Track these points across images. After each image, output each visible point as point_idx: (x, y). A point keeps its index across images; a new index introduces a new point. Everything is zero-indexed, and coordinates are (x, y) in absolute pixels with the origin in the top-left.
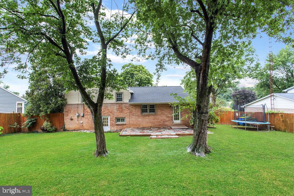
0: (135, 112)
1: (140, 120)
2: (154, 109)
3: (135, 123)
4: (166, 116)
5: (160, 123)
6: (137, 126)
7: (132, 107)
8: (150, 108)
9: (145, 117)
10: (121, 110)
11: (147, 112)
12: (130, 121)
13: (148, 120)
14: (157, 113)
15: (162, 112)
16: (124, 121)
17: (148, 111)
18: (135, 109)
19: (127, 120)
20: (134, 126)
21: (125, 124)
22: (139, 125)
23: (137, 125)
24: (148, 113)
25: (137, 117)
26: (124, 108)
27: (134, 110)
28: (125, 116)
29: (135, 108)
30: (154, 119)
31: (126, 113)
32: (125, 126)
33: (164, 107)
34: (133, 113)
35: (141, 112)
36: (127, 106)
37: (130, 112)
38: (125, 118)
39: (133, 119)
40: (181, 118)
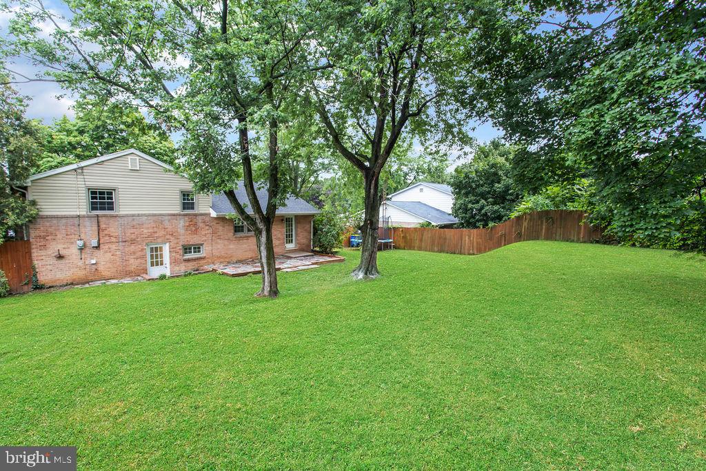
0: (222, 233)
1: (232, 246)
3: (223, 253)
7: (217, 222)
9: (241, 241)
10: (194, 229)
11: (243, 231)
12: (213, 251)
13: (246, 246)
16: (199, 251)
17: (246, 229)
18: (223, 227)
19: (207, 248)
21: (203, 258)
22: (230, 257)
23: (226, 258)
24: (245, 233)
25: (226, 242)
26: (201, 225)
27: (221, 228)
28: (202, 241)
29: (222, 223)
31: (206, 235)
32: (202, 262)
34: (219, 234)
35: (233, 231)
36: (207, 219)
37: (213, 233)
38: (202, 245)
39: (219, 247)
40: (296, 239)
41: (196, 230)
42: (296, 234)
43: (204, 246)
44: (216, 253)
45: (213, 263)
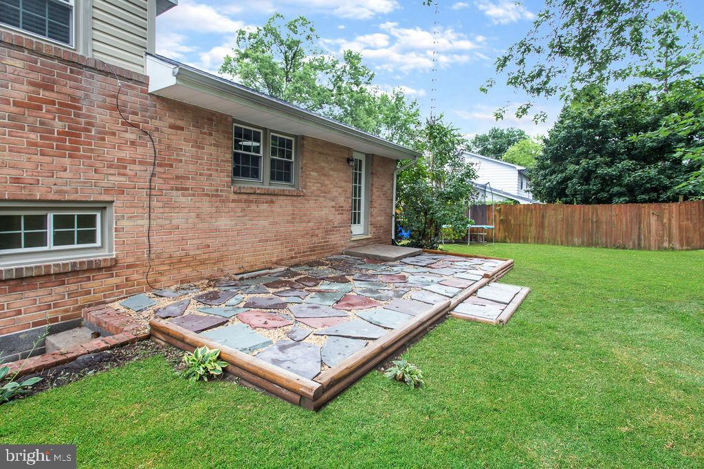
0: (191, 168)
1: (224, 222)
2: (288, 165)
3: (192, 247)
4: (333, 204)
5: (315, 239)
6: (207, 271)
7: (173, 121)
8: (274, 153)
9: (253, 207)
10: (58, 125)
11: (256, 174)
12: (155, 238)
13: (266, 223)
14: (305, 187)
15: (323, 185)
16: (88, 237)
17: (265, 169)
18: (198, 145)
19: (125, 223)
20: (187, 271)
21: (110, 267)
22: (218, 261)
23: (202, 263)
24: (264, 182)
25: (206, 206)
26: (102, 117)
27: (188, 149)
28: (107, 191)
29: (192, 132)
30: (293, 219)
31: (122, 165)
32: (98, 284)
33: (329, 158)
34: (180, 170)
35: (229, 167)
36: (131, 98)
37: (160, 162)
38: (103, 207)
39: (178, 219)
40: (369, 214)
41: (73, 133)
42: (370, 203)
43: (111, 213)
44: (164, 244)
45: (151, 286)
